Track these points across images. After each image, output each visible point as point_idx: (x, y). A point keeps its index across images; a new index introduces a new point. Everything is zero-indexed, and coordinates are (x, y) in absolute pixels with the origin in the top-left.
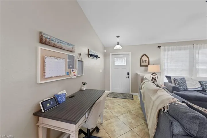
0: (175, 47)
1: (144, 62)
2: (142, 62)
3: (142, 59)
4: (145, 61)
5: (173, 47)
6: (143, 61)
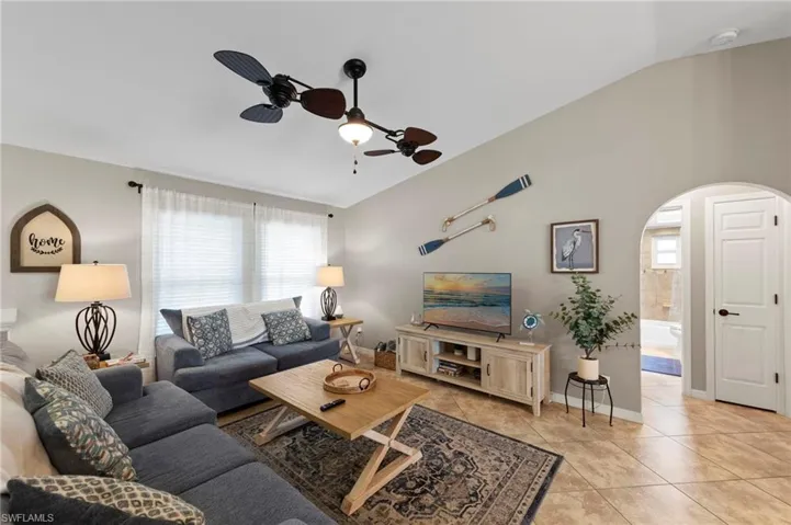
2: (26, 245)
3: (28, 230)
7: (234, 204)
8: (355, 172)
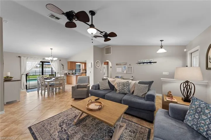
8: (92, 42)
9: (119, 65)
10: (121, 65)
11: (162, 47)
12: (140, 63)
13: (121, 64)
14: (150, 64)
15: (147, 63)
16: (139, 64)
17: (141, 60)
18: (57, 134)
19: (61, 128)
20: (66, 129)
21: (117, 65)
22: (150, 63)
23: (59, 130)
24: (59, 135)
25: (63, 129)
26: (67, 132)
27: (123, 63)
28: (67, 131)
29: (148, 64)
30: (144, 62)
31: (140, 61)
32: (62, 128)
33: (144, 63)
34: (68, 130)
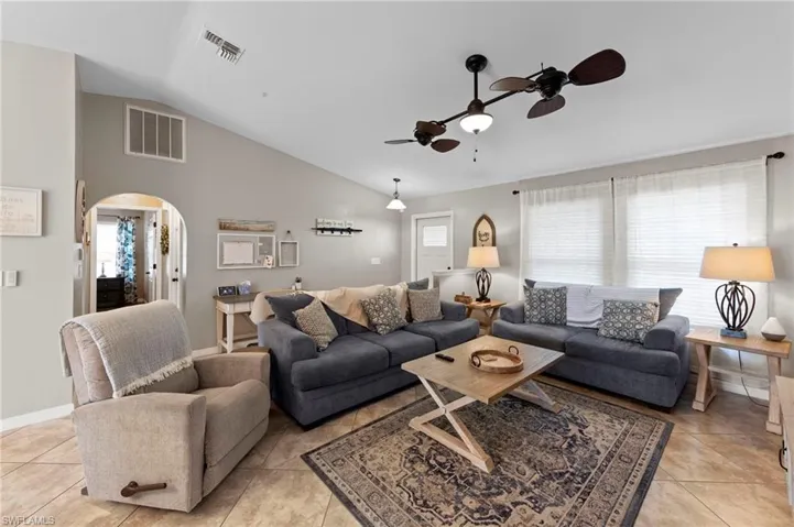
0: (558, 190)
1: (484, 238)
2: (478, 237)
3: (479, 229)
4: (486, 234)
5: (551, 191)
6: (480, 235)
7: (588, 186)
9: (236, 229)
10: (247, 230)
11: (396, 196)
12: (323, 230)
13: (250, 226)
14: (348, 234)
15: (342, 230)
16: (319, 232)
17: (326, 221)
18: (548, 510)
19: (519, 507)
20: (519, 489)
21: (223, 227)
22: (349, 230)
23: (530, 512)
24: (551, 505)
25: (522, 499)
26: (534, 483)
27: (258, 222)
28: (528, 485)
29: (344, 233)
30: (332, 226)
31: (322, 223)
32: (516, 504)
33: (333, 230)
34: (522, 484)
